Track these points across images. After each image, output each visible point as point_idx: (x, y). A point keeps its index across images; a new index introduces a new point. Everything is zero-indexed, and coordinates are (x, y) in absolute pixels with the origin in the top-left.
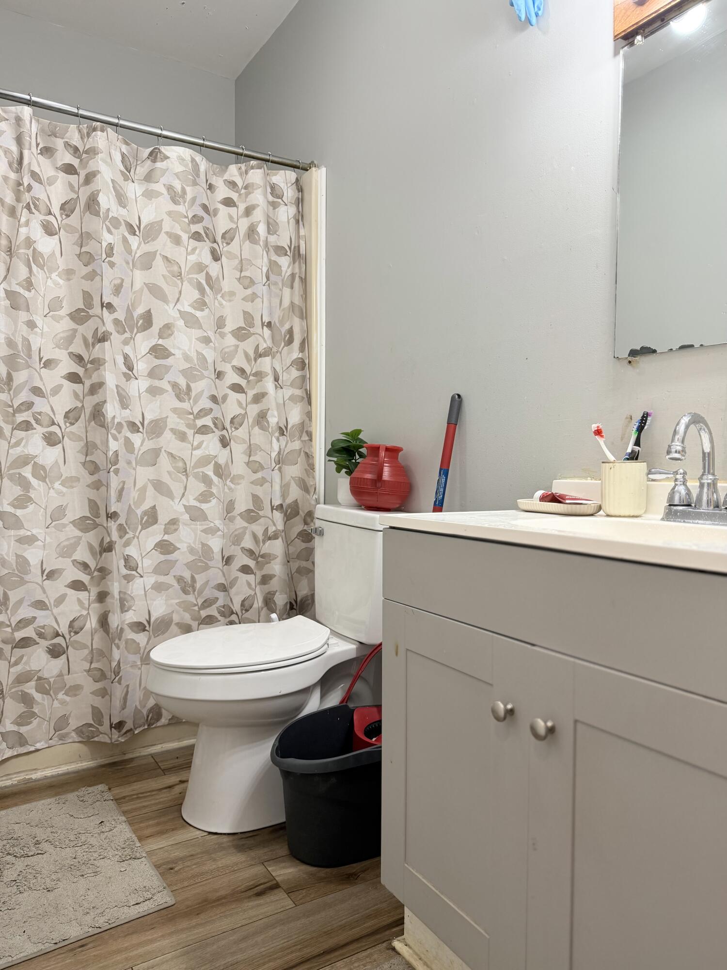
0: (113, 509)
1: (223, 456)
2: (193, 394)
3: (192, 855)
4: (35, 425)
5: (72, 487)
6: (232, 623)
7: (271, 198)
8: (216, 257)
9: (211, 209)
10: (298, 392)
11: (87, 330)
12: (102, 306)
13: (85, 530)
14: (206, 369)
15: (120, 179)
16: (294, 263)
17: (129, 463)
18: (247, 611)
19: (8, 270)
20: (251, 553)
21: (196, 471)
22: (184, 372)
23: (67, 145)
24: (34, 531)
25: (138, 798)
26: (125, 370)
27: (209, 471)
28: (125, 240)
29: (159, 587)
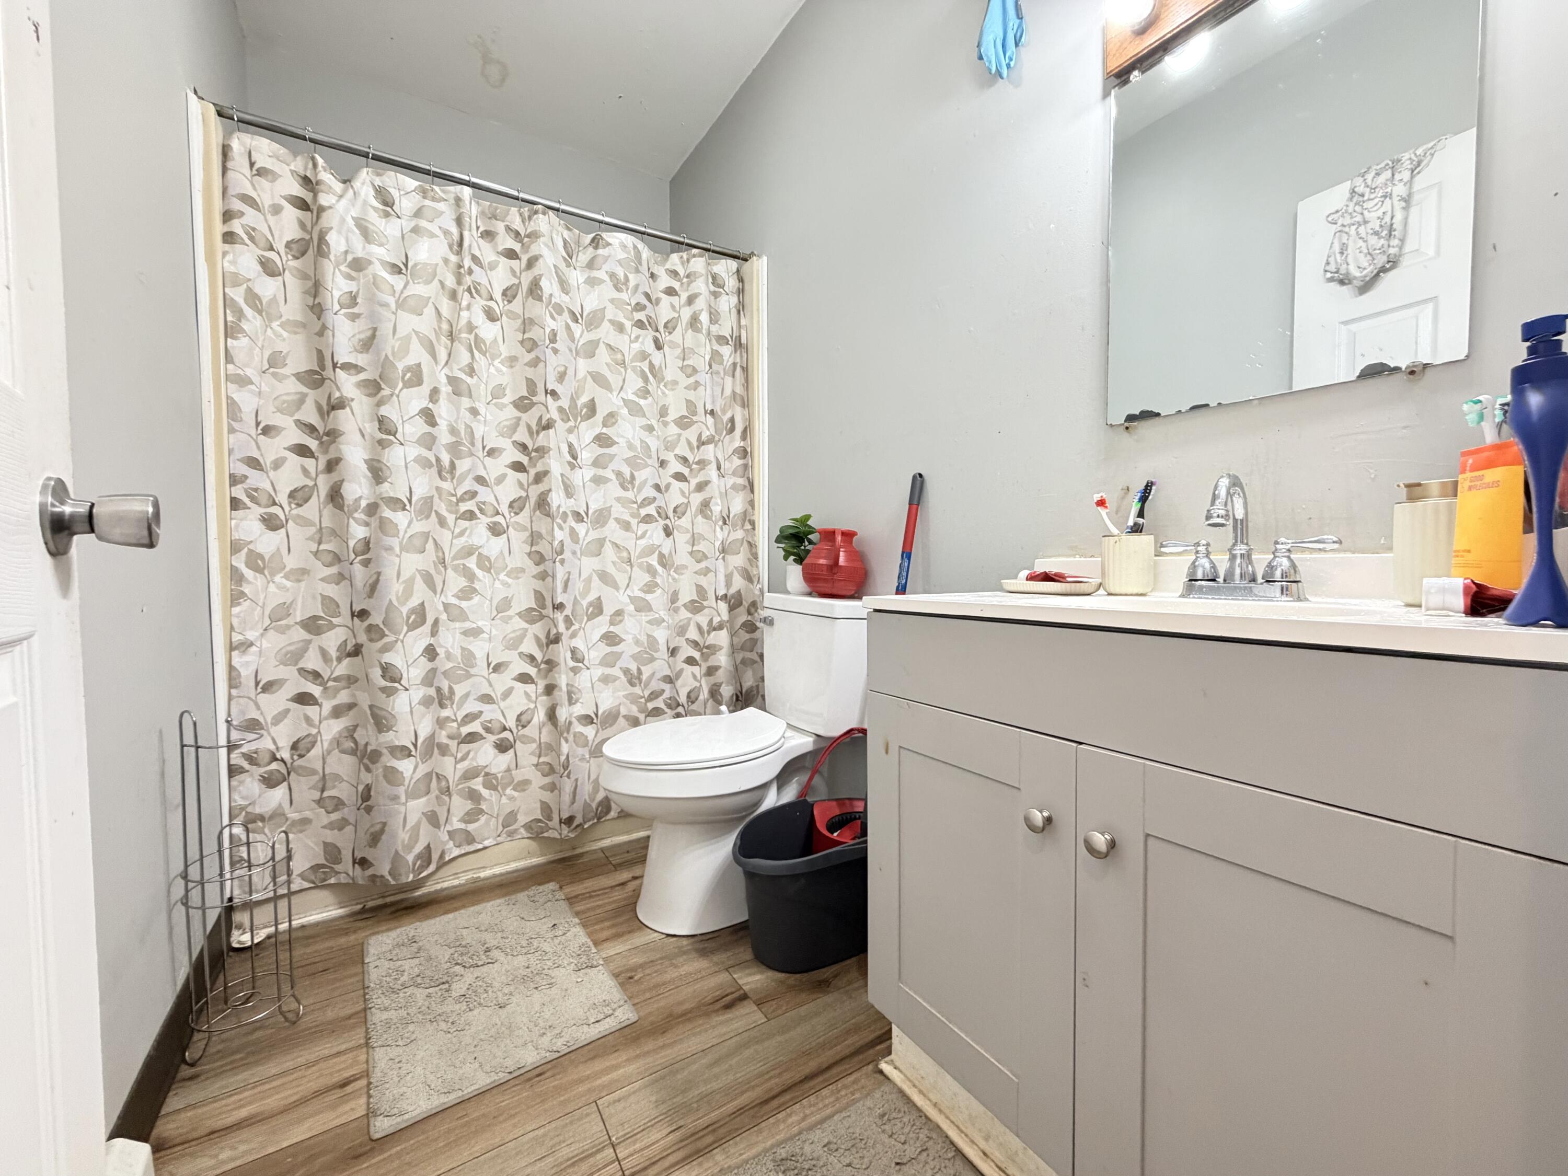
0: (559, 600)
1: (666, 546)
2: (637, 483)
3: (652, 961)
4: (479, 515)
5: (518, 578)
6: (678, 715)
7: (712, 288)
8: (659, 347)
9: (653, 299)
10: (741, 481)
11: (530, 418)
12: (546, 393)
13: (532, 622)
14: (650, 457)
15: (562, 265)
16: (736, 352)
17: (574, 553)
18: (693, 702)
19: (450, 355)
20: (695, 644)
21: (640, 561)
22: (628, 461)
23: (508, 228)
24: (480, 624)
25: (591, 897)
26: (569, 459)
27: (654, 561)
28: (568, 327)
29: (606, 680)
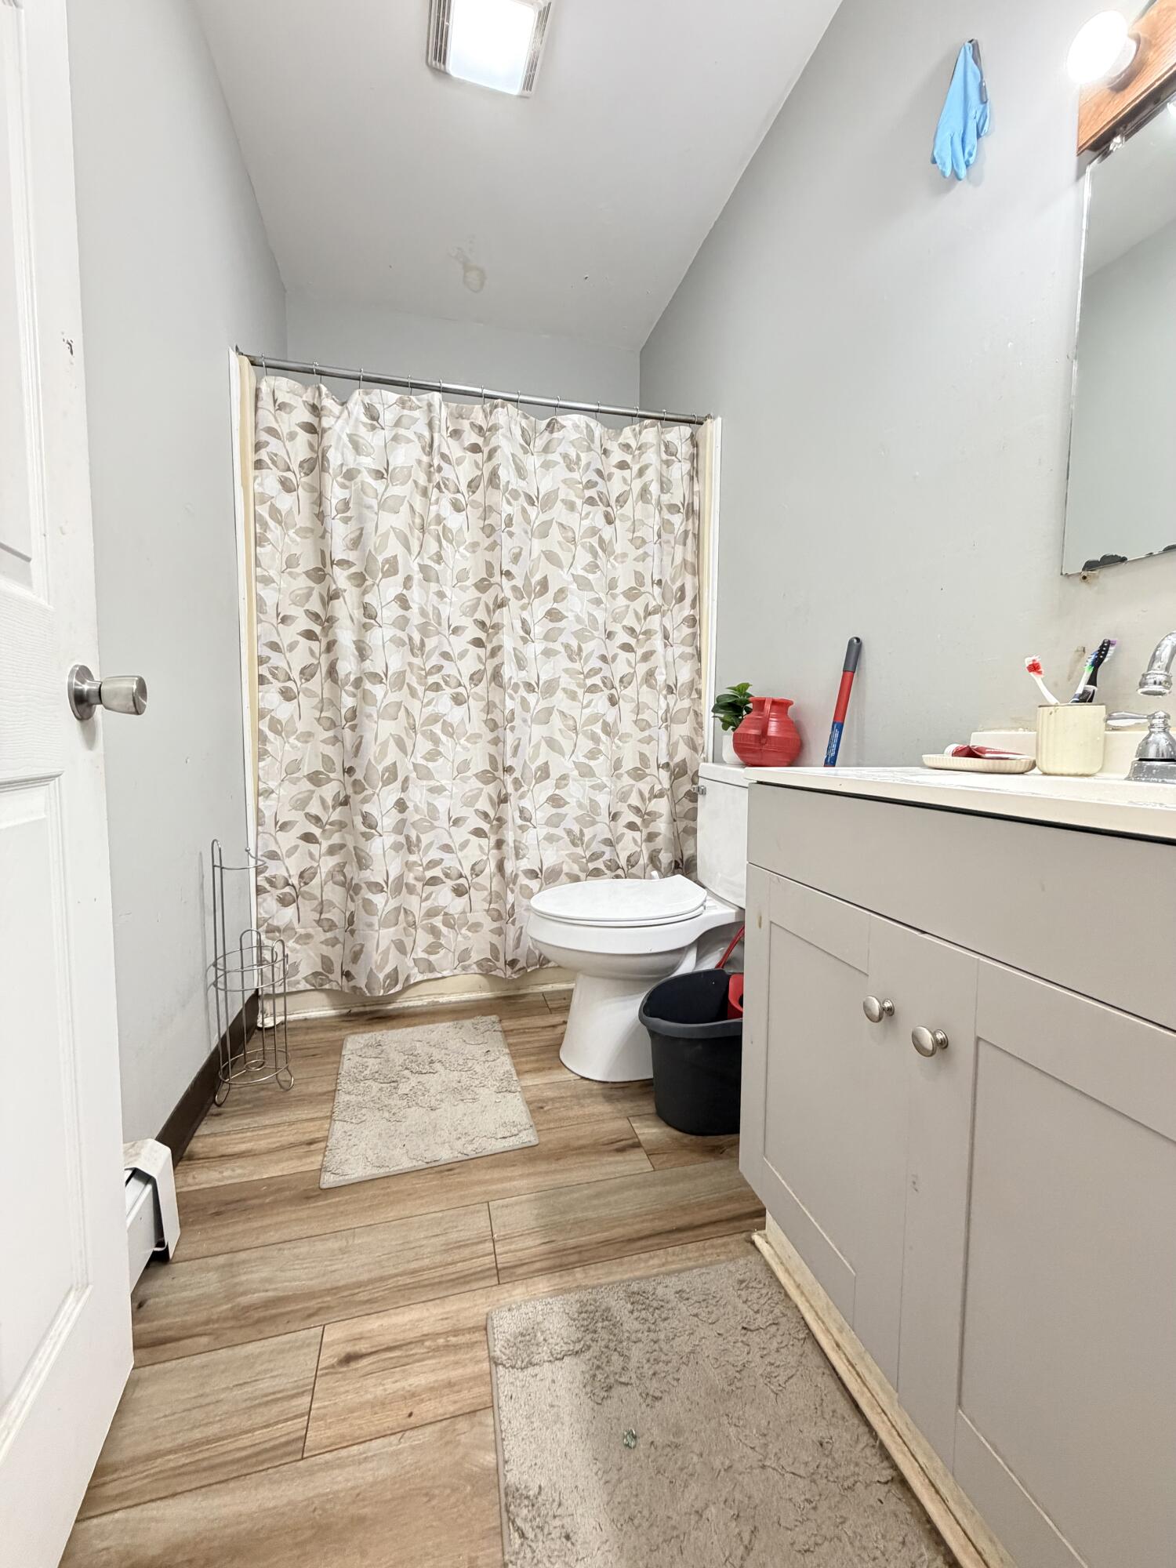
0: (508, 763)
1: (611, 715)
2: (584, 654)
3: (562, 1097)
4: (444, 687)
5: (476, 743)
6: (618, 877)
7: (664, 457)
8: (609, 520)
9: (606, 474)
10: (690, 650)
11: (488, 598)
12: (502, 574)
13: (486, 783)
14: (597, 629)
15: (520, 453)
16: (687, 519)
17: (525, 721)
18: (633, 866)
19: (422, 545)
20: (637, 810)
21: (585, 728)
22: (576, 634)
23: (473, 425)
24: (443, 782)
25: (524, 1033)
26: (522, 634)
27: (597, 729)
28: (524, 510)
29: (550, 838)
